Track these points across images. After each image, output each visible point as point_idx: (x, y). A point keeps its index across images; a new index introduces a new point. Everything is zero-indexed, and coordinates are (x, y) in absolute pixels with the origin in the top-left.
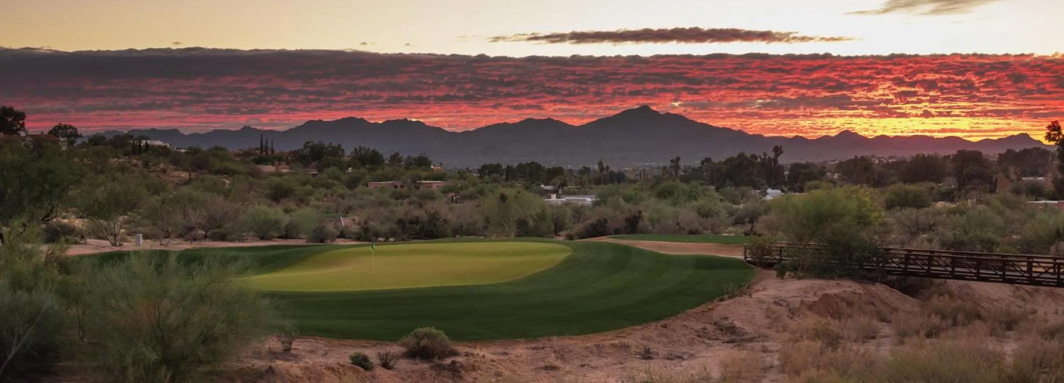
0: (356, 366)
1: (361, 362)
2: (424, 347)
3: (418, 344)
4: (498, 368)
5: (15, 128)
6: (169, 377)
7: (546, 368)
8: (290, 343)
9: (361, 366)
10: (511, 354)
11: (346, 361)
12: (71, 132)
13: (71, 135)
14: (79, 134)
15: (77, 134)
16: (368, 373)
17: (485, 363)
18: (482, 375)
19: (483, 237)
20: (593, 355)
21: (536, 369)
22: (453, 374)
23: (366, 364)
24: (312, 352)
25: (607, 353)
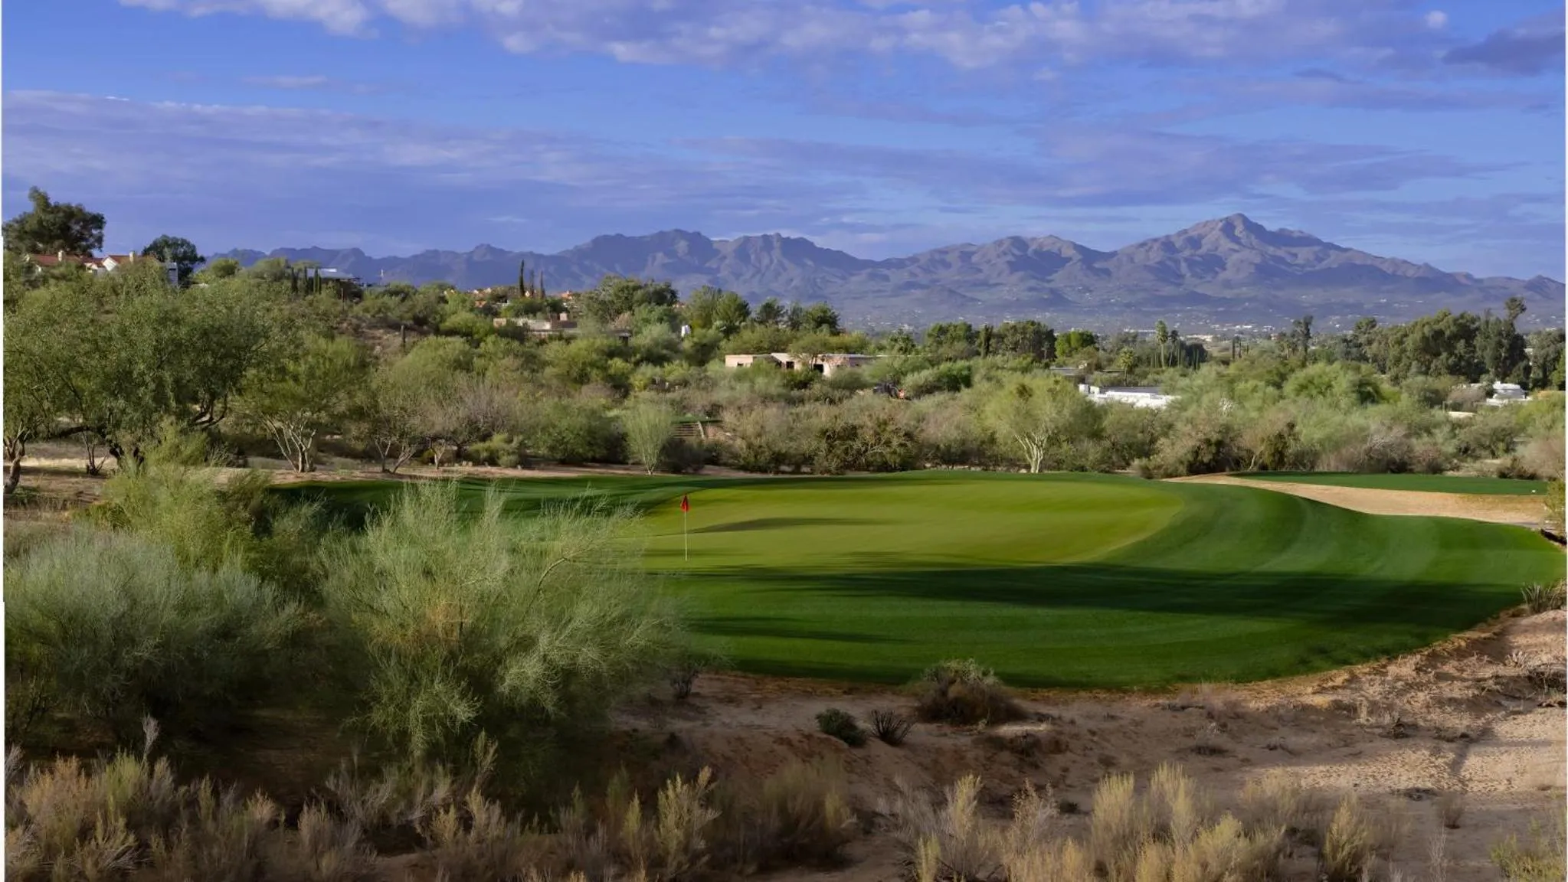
0: (833, 738)
1: (841, 729)
2: (957, 699)
3: (944, 693)
4: (1103, 748)
5: (84, 243)
6: (492, 751)
7: (1199, 750)
8: (688, 682)
9: (842, 738)
10: (1121, 718)
11: (814, 726)
12: (185, 252)
13: (185, 257)
14: (199, 256)
15: (195, 256)
16: (858, 753)
17: (1076, 736)
18: (1074, 762)
19: (979, 469)
20: (1284, 726)
21: (1177, 752)
22: (1021, 760)
23: (852, 733)
24: (730, 701)
25: (1313, 722)
